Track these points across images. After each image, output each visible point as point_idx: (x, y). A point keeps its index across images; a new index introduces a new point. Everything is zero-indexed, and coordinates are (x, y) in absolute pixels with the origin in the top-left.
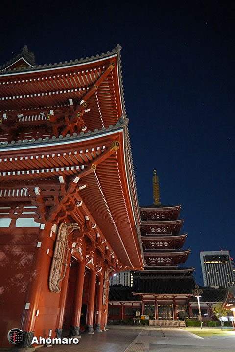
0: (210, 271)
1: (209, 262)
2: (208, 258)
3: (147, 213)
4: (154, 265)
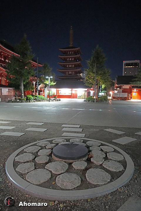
1: (127, 67)
2: (127, 64)
3: (65, 52)
4: (67, 75)
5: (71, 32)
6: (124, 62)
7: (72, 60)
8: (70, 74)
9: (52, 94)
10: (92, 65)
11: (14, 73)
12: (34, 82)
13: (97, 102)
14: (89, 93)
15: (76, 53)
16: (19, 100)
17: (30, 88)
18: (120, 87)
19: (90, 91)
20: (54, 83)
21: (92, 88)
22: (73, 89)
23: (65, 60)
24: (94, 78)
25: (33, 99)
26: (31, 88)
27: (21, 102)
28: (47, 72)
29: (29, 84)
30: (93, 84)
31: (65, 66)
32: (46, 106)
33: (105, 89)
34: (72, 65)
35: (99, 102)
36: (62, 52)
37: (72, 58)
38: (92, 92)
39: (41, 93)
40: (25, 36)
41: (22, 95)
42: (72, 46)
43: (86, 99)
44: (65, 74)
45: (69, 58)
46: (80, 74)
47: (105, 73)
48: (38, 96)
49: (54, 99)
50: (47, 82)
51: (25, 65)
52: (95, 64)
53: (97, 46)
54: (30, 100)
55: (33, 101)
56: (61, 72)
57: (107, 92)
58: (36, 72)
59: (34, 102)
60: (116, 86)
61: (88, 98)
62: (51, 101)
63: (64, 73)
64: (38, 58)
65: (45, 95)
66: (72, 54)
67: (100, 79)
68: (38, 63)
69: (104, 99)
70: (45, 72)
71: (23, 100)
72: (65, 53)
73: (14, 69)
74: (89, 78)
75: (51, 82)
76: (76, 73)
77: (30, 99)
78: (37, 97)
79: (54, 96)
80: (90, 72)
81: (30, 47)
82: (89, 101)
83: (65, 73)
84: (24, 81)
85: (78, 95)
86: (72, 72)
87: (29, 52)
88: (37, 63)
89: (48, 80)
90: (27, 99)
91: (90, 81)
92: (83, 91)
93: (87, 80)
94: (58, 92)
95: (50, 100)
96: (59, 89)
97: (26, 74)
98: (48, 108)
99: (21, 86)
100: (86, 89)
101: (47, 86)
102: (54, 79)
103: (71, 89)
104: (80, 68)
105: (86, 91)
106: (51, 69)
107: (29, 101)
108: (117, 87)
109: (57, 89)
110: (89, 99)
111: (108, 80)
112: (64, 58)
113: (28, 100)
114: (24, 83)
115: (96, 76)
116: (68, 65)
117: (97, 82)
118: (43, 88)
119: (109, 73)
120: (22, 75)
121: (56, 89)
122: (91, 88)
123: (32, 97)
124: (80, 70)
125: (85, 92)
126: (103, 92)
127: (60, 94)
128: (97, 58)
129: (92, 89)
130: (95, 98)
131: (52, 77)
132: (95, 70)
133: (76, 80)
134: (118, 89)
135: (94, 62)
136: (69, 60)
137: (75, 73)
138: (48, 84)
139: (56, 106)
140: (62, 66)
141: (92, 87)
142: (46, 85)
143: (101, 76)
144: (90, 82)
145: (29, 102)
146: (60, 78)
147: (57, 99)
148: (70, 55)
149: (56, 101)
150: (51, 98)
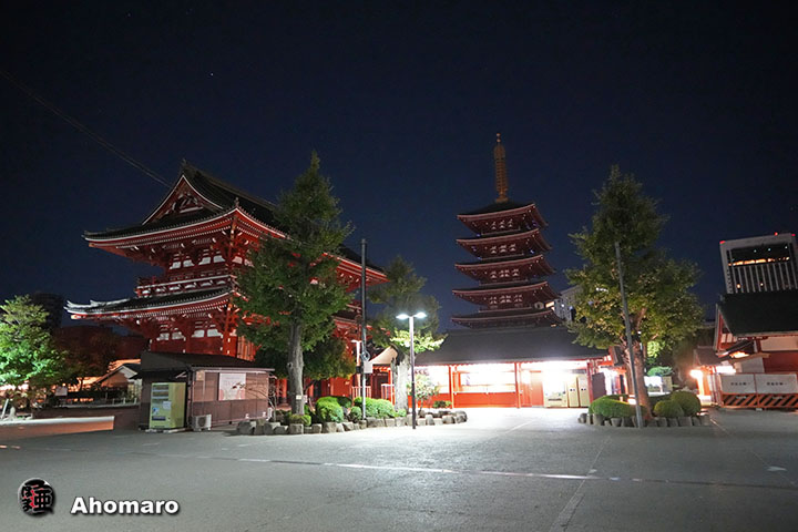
0: (744, 283)
1: (741, 263)
2: (738, 254)
3: (481, 222)
4: (494, 309)
5: (499, 152)
6: (726, 246)
7: (509, 252)
8: (506, 305)
9: (427, 392)
10: (599, 250)
11: (264, 304)
12: (358, 343)
13: (646, 423)
14: (597, 382)
15: (522, 223)
16: (279, 424)
17: (335, 369)
18: (748, 348)
19: (600, 370)
20: (435, 339)
21: (609, 358)
22: (523, 365)
23: (482, 252)
24: (616, 310)
25: (341, 415)
26: (343, 366)
27: (288, 432)
28: (405, 296)
29: (331, 350)
30: (613, 339)
31: (482, 276)
32: (392, 454)
33: (663, 359)
34: (511, 269)
35: (659, 424)
36: (469, 225)
37: (508, 244)
38: (611, 376)
39: (386, 385)
40: (316, 160)
41: (298, 397)
42: (505, 200)
43: (586, 411)
44: (483, 307)
45: (498, 245)
46: (548, 306)
47: (668, 281)
48: (366, 400)
49: (436, 411)
50: (406, 339)
51: (311, 273)
52: (617, 244)
53: (615, 172)
54: (329, 424)
55: (340, 426)
56: (467, 298)
57: (676, 371)
58: (353, 296)
59: (346, 429)
60: (723, 341)
61: (601, 405)
62: (422, 423)
63: (479, 300)
64: (363, 241)
65: (397, 397)
66: (507, 228)
67: (648, 310)
68: (367, 265)
69: (685, 411)
70: (395, 298)
71: (299, 421)
72: (481, 229)
73: (267, 289)
74: (590, 308)
75: (423, 335)
76: (529, 298)
77: (329, 419)
78: (359, 404)
79: (439, 400)
80: (594, 280)
81: (332, 201)
82: (603, 419)
83: (486, 303)
84: (306, 339)
85: (549, 392)
86: (513, 295)
87: (326, 219)
88: (360, 262)
89: (407, 329)
90: (316, 419)
91: (601, 322)
92: (567, 371)
93: (583, 320)
94: (454, 379)
95: (419, 420)
96: (461, 368)
97: (313, 307)
98: (397, 468)
99: (293, 359)
100: (583, 364)
101: (406, 357)
102: (434, 325)
103: (511, 366)
104: (542, 277)
105: (580, 371)
106: (421, 281)
107: (324, 427)
108: (733, 348)
109: (453, 368)
110: (606, 411)
111: (687, 312)
112: (480, 246)
113: (320, 421)
114: (308, 347)
115: (626, 299)
116: (493, 270)
117: (633, 326)
118: (389, 366)
119: (690, 280)
120: (297, 312)
121: (447, 367)
122: (605, 359)
123: (338, 406)
124: (544, 287)
125: (577, 375)
126: (657, 374)
127: (467, 390)
128: (622, 218)
129: (608, 362)
130: (632, 402)
131: (421, 315)
132: (616, 272)
133: (533, 325)
134: (739, 355)
135: (605, 236)
136: (498, 250)
137: (523, 298)
138: (407, 346)
139: (442, 456)
140: (474, 277)
141: (606, 353)
142: (401, 353)
143: (652, 295)
144: (598, 327)
145: (325, 431)
146: (465, 324)
147: (454, 410)
148: (499, 232)
149: (445, 422)
150: (426, 410)
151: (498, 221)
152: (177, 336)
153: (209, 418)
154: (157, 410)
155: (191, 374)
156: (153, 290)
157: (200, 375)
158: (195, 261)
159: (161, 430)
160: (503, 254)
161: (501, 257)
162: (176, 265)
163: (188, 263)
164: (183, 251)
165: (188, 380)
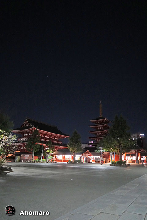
5: (101, 105)
7: (101, 129)
15: (105, 122)
34: (102, 133)
36: (93, 122)
37: (101, 127)
41: (33, 158)
42: (101, 116)
45: (99, 127)
48: (42, 159)
56: (92, 139)
63: (94, 140)
66: (101, 123)
83: (96, 140)
96: (65, 155)
99: (33, 153)
109: (63, 155)
112: (95, 128)
116: (98, 133)
148: (99, 124)
151: (99, 122)
152: (24, 148)
153: (23, 161)
154: (16, 159)
155: (21, 155)
156: (21, 139)
157: (22, 155)
158: (28, 135)
159: (16, 162)
160: (100, 129)
161: (100, 130)
162: (25, 135)
163: (27, 135)
164: (26, 133)
165: (20, 156)
